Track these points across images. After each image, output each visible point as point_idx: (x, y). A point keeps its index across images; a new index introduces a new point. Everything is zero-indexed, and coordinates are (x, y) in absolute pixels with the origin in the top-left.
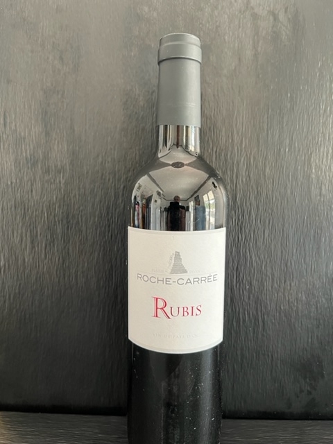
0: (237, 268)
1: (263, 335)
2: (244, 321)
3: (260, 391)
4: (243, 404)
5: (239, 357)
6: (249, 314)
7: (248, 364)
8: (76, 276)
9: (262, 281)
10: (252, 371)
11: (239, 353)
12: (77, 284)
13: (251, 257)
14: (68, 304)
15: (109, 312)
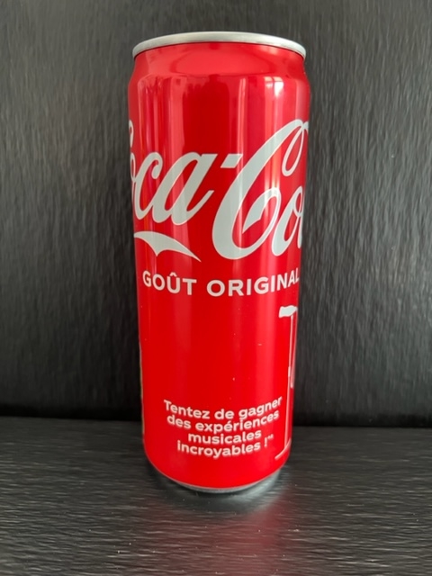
0: (372, 114)
1: (419, 260)
2: (382, 231)
3: (406, 376)
4: (370, 401)
5: (368, 307)
6: (392, 218)
7: (385, 322)
8: (29, 138)
9: (423, 141)
10: (392, 335)
11: (367, 298)
12: (31, 157)
13: (402, 88)
14: (16, 199)
15: (99, 215)
